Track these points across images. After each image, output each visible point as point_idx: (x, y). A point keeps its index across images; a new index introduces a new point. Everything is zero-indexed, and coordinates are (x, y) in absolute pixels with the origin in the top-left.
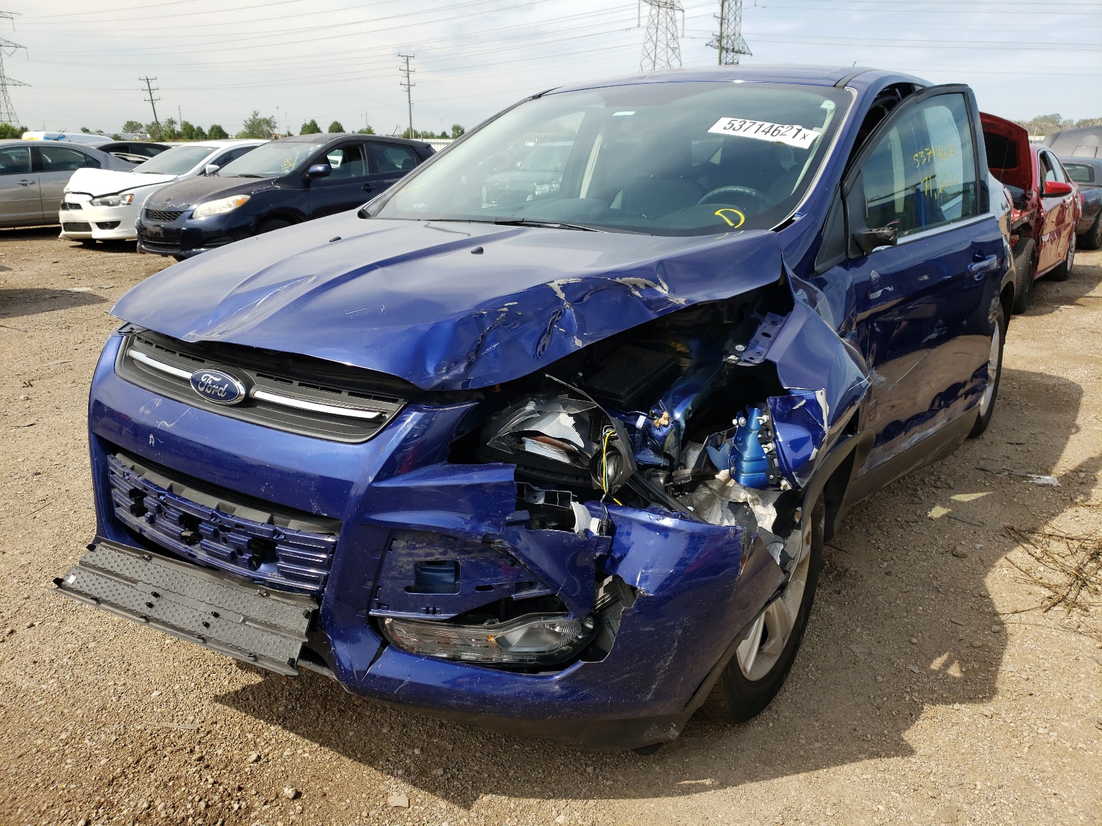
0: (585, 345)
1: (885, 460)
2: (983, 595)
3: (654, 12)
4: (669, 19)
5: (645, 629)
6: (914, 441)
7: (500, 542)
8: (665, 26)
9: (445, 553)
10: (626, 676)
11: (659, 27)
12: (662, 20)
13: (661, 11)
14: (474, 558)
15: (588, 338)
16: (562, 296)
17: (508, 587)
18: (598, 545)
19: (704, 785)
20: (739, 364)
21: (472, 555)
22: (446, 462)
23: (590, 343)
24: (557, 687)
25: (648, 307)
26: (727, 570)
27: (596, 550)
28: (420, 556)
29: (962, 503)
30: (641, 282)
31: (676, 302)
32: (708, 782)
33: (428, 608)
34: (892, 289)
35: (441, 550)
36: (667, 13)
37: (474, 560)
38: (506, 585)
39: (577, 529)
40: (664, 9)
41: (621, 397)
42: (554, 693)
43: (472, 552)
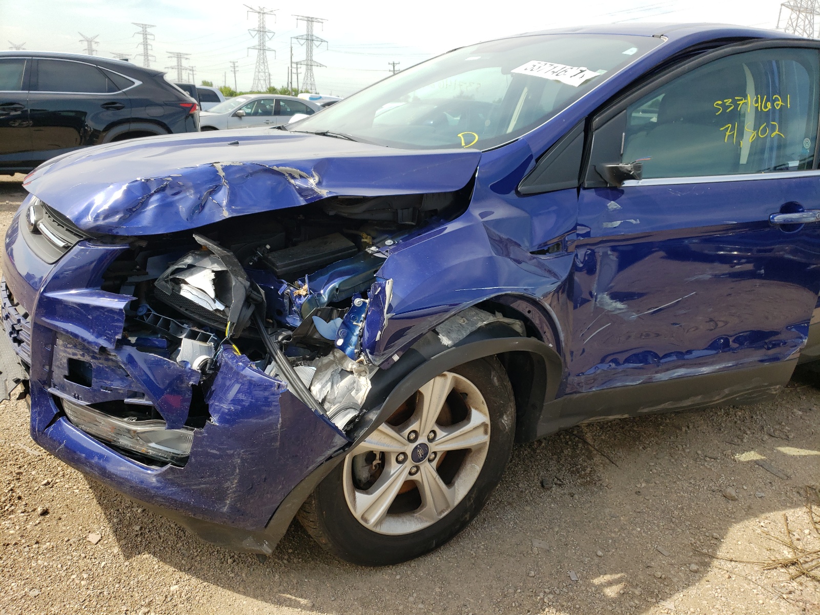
0: (230, 216)
1: (628, 384)
2: (714, 537)
3: (794, 16)
4: (807, 22)
5: (212, 451)
6: (676, 374)
7: (115, 356)
8: (802, 27)
9: (83, 355)
10: (203, 486)
11: (797, 28)
12: (801, 23)
13: (801, 15)
14: (102, 364)
15: (234, 211)
16: (222, 174)
17: (121, 392)
18: (191, 376)
19: (299, 602)
20: (376, 255)
21: (100, 361)
22: (99, 288)
23: (235, 215)
24: (154, 480)
25: (300, 194)
26: (271, 417)
27: (190, 380)
28: (69, 354)
29: (784, 455)
30: (297, 172)
31: (319, 193)
32: (303, 601)
33: (75, 394)
34: (638, 222)
35: (81, 353)
36: (806, 17)
37: (101, 365)
38: (121, 390)
39: (179, 359)
40: (804, 14)
41: (277, 267)
42: (152, 483)
43: (100, 359)
